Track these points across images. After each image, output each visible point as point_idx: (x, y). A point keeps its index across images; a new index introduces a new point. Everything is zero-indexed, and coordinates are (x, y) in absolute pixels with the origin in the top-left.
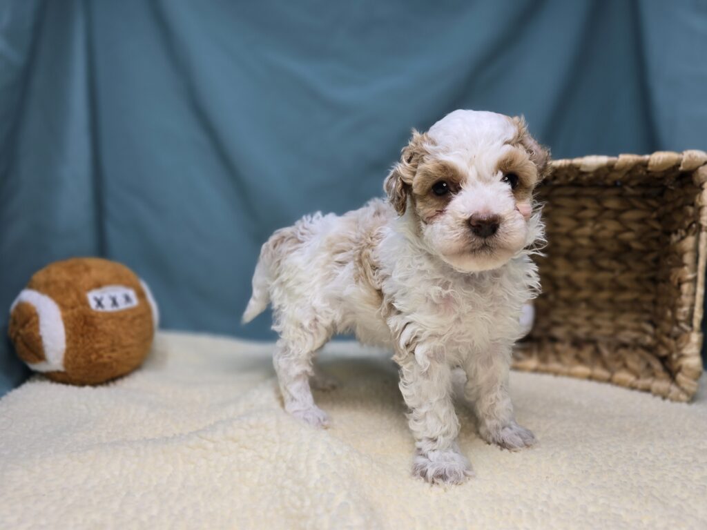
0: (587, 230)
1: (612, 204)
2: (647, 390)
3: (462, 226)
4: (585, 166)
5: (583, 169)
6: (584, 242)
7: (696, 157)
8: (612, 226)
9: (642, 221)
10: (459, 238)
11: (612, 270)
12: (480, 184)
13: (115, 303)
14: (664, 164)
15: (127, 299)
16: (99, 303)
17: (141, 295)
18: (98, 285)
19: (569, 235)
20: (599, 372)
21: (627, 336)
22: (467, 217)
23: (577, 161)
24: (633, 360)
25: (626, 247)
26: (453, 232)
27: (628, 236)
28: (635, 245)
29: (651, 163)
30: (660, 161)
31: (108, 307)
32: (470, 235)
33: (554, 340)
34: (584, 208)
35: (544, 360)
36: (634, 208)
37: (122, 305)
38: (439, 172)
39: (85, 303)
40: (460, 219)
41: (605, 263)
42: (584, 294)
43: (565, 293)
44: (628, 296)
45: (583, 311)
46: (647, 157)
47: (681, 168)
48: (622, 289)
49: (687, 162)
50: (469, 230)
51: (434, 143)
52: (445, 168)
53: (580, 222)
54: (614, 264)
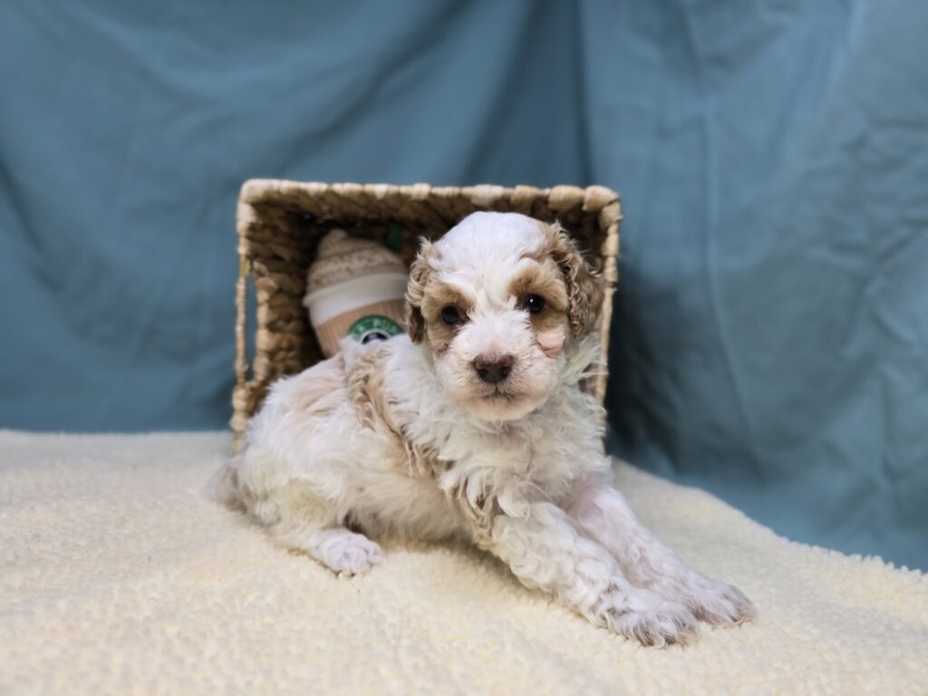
3: (467, 368)
4: (476, 197)
5: (474, 201)
7: (599, 195)
14: (566, 201)
22: (472, 358)
23: (467, 190)
29: (551, 199)
30: (561, 198)
38: (444, 297)
40: (464, 360)
46: (547, 191)
47: (585, 208)
49: (589, 202)
51: (439, 256)
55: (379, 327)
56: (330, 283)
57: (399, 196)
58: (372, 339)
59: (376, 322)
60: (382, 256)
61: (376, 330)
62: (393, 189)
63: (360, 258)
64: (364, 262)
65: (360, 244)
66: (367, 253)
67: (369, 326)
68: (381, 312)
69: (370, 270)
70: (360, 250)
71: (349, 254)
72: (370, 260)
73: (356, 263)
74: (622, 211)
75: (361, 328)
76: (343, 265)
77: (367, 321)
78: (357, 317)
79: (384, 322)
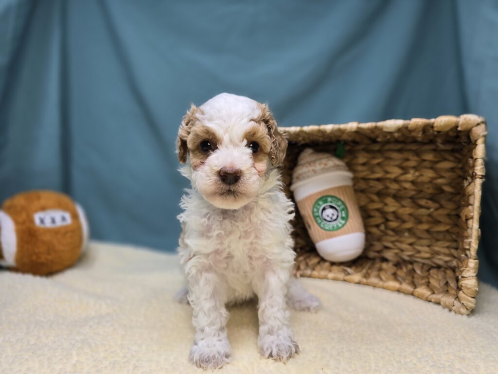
0: (410, 176)
1: (429, 157)
2: (438, 303)
3: (215, 175)
4: (387, 128)
5: (385, 130)
6: (408, 185)
7: (470, 120)
8: (429, 174)
9: (452, 170)
10: (211, 183)
11: (428, 208)
12: (231, 147)
13: (53, 221)
14: (446, 125)
15: (64, 219)
16: (42, 221)
17: (75, 216)
18: (43, 209)
19: (396, 180)
20: (406, 287)
21: (440, 260)
22: (219, 169)
23: (380, 124)
24: (436, 279)
25: (440, 190)
26: (208, 178)
27: (440, 181)
28: (447, 189)
29: (435, 125)
30: (442, 124)
31: (48, 224)
32: (220, 182)
34: (407, 160)
35: (366, 276)
36: (445, 159)
37: (59, 223)
38: (204, 134)
39: (32, 221)
40: (214, 170)
41: (423, 202)
42: (408, 225)
43: (394, 224)
44: (442, 228)
45: (408, 238)
46: (432, 120)
47: (459, 129)
48: (437, 222)
49: (463, 124)
50: (219, 179)
51: (203, 113)
52: (208, 132)
53: (405, 170)
54: (430, 203)
55: (331, 202)
56: (304, 178)
57: (339, 130)
58: (328, 208)
59: (329, 199)
60: (333, 162)
61: (329, 204)
62: (336, 126)
63: (320, 164)
64: (323, 166)
65: (321, 156)
66: (324, 161)
67: (326, 202)
68: (332, 194)
69: (325, 170)
70: (320, 159)
71: (314, 162)
72: (325, 165)
73: (318, 167)
74: (487, 129)
75: (321, 203)
76: (311, 168)
77: (324, 199)
78: (319, 197)
79: (334, 199)
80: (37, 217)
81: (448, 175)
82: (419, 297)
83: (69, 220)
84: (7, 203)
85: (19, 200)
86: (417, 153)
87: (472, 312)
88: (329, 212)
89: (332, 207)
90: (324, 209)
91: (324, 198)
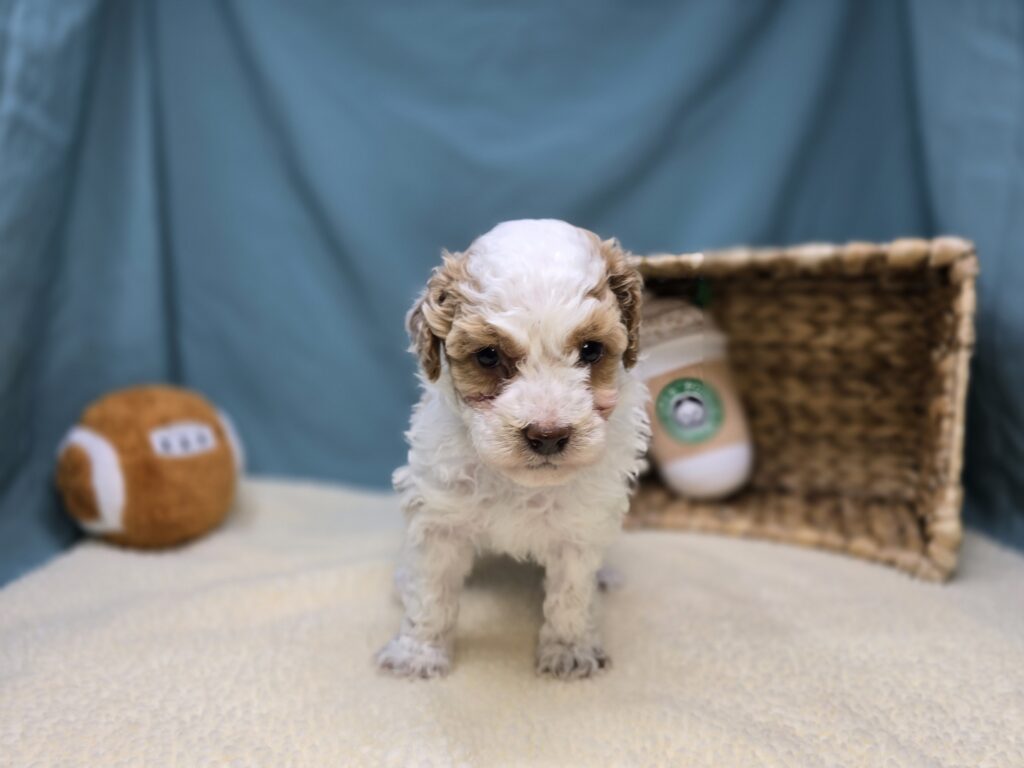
0: (830, 338)
1: (864, 303)
2: (891, 563)
3: (515, 436)
4: (803, 260)
6: (825, 356)
7: (950, 247)
8: (862, 335)
9: (905, 327)
11: (861, 395)
13: (185, 443)
14: (908, 256)
15: (201, 439)
16: (166, 445)
17: (219, 433)
18: (165, 421)
19: (804, 347)
20: (833, 538)
21: (884, 487)
23: (790, 253)
24: (883, 522)
25: (883, 363)
27: (885, 348)
28: (897, 361)
30: (902, 252)
31: (177, 450)
33: (782, 491)
34: (823, 309)
35: (760, 520)
36: (891, 308)
37: (196, 448)
39: (145, 444)
41: (854, 385)
42: (828, 426)
43: (800, 426)
44: (886, 431)
45: (824, 452)
46: (884, 247)
47: (932, 263)
48: (877, 421)
49: (938, 255)
53: (819, 328)
54: (866, 388)
55: (691, 390)
58: (685, 402)
59: (688, 385)
60: (693, 315)
61: (688, 394)
63: (670, 320)
64: (673, 324)
65: (666, 304)
66: (676, 314)
67: (681, 389)
68: (693, 374)
69: (680, 333)
70: (668, 311)
72: (679, 321)
73: (665, 326)
75: (672, 392)
76: (652, 329)
78: (668, 381)
79: (696, 384)
80: (157, 438)
81: (898, 336)
82: (858, 555)
83: (211, 442)
84: (94, 412)
85: (115, 406)
86: (843, 297)
87: (951, 576)
88: (688, 409)
89: (693, 399)
90: (679, 403)
91: (678, 384)
